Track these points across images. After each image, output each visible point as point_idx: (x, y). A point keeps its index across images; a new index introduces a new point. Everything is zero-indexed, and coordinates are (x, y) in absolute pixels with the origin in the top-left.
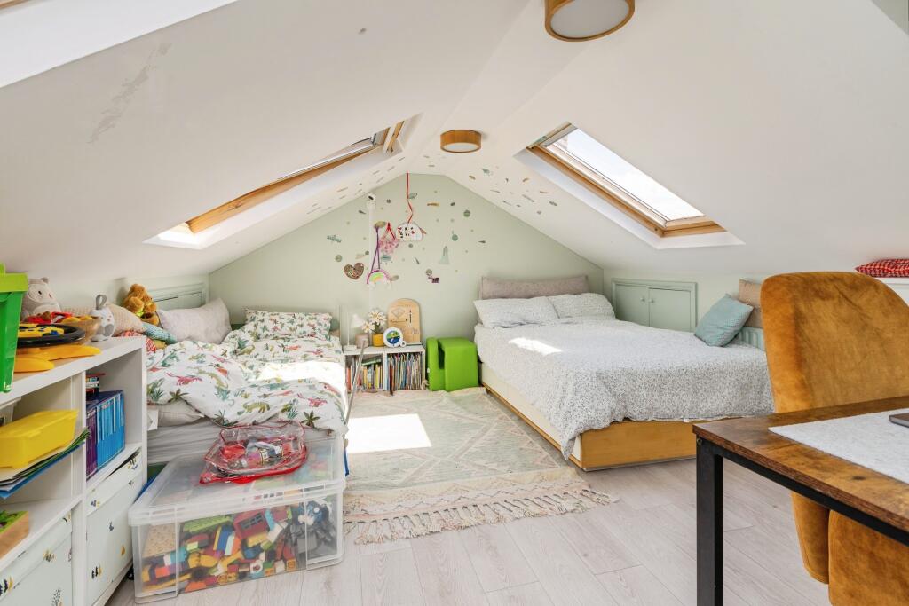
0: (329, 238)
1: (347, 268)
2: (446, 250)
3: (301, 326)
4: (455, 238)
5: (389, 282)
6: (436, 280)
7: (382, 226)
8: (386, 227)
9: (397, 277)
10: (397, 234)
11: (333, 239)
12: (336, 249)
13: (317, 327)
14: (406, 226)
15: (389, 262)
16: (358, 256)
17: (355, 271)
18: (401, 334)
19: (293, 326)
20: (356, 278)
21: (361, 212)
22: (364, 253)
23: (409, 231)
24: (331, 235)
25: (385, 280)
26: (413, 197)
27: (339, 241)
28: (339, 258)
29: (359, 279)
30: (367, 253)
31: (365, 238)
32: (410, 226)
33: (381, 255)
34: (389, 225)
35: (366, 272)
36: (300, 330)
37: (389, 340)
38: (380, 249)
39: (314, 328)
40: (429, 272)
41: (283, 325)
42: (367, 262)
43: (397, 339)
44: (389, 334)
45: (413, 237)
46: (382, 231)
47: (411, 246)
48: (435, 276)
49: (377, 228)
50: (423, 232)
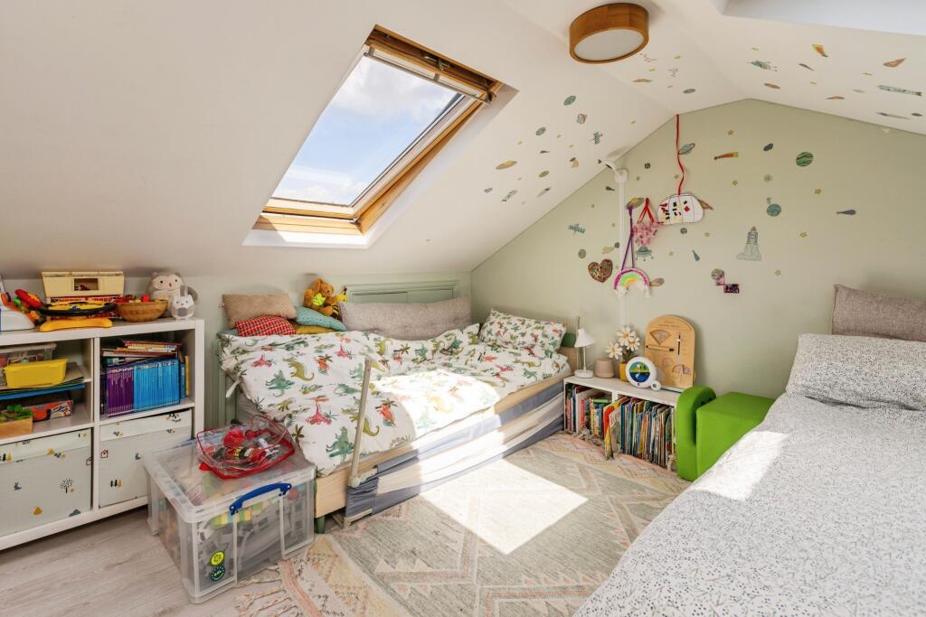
0: (571, 228)
1: (592, 267)
2: (753, 235)
3: (523, 335)
4: (774, 210)
5: (646, 287)
6: (733, 289)
7: (638, 205)
8: (643, 205)
9: (661, 281)
10: (661, 215)
11: (575, 228)
12: (579, 241)
13: (540, 338)
14: (675, 199)
15: (648, 258)
16: (606, 250)
17: (602, 271)
18: (652, 369)
19: (515, 334)
20: (603, 280)
21: (608, 188)
22: (613, 246)
23: (680, 208)
24: (573, 224)
25: (640, 284)
26: (688, 152)
27: (583, 231)
28: (582, 254)
29: (606, 282)
30: (617, 245)
31: (614, 225)
32: (683, 199)
33: (636, 247)
34: (647, 201)
35: (615, 272)
36: (520, 339)
37: (633, 375)
38: (634, 239)
39: (536, 340)
40: (719, 275)
41: (506, 330)
42: (617, 258)
43: (645, 376)
44: (634, 366)
45: (687, 217)
46: (637, 211)
47: (684, 231)
48: (729, 280)
49: (630, 208)
50: (705, 206)
